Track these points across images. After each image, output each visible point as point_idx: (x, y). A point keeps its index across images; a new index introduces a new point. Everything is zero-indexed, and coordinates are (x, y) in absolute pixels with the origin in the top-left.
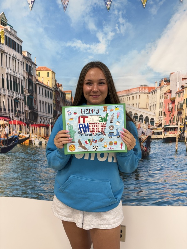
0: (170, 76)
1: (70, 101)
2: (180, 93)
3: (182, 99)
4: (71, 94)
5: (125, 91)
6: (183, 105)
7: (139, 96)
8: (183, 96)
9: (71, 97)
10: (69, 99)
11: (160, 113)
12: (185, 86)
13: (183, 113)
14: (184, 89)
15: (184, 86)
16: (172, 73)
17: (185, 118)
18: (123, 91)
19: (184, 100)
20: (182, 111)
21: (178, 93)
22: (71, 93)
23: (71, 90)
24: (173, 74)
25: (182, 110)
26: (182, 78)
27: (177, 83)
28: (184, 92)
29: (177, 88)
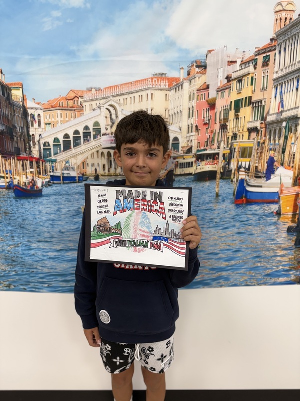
0: (207, 55)
1: (22, 103)
2: (223, 90)
3: (227, 101)
4: (21, 89)
5: (126, 84)
6: (229, 113)
7: (152, 94)
8: (229, 95)
9: (22, 96)
10: (18, 100)
11: (189, 128)
12: (233, 77)
13: (229, 127)
14: (232, 82)
15: (231, 77)
16: (210, 51)
17: (232, 137)
18: (122, 85)
19: (232, 102)
20: (227, 124)
21: (221, 90)
22: (23, 88)
23: (21, 82)
24: (212, 52)
25: (228, 122)
26: (229, 62)
27: (220, 70)
28: (231, 87)
29: (220, 80)
